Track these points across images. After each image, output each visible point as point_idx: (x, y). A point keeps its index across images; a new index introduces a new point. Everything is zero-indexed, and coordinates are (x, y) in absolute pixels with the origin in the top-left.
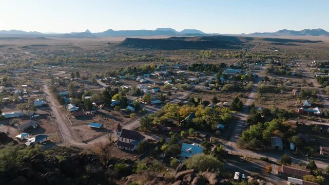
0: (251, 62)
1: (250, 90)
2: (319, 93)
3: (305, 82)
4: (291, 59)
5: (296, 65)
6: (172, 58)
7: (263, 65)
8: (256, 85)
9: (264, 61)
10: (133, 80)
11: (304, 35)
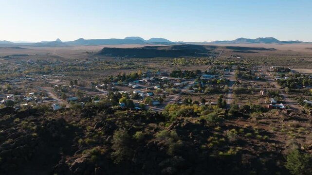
0: (221, 69)
1: (227, 92)
2: (281, 93)
3: (269, 85)
4: (253, 65)
5: (258, 71)
6: (151, 66)
7: (231, 71)
8: (230, 88)
9: (231, 67)
10: (126, 86)
11: (259, 42)
